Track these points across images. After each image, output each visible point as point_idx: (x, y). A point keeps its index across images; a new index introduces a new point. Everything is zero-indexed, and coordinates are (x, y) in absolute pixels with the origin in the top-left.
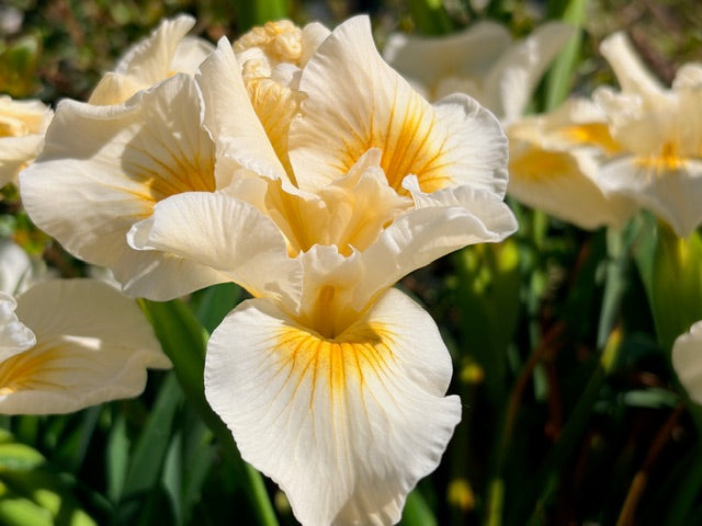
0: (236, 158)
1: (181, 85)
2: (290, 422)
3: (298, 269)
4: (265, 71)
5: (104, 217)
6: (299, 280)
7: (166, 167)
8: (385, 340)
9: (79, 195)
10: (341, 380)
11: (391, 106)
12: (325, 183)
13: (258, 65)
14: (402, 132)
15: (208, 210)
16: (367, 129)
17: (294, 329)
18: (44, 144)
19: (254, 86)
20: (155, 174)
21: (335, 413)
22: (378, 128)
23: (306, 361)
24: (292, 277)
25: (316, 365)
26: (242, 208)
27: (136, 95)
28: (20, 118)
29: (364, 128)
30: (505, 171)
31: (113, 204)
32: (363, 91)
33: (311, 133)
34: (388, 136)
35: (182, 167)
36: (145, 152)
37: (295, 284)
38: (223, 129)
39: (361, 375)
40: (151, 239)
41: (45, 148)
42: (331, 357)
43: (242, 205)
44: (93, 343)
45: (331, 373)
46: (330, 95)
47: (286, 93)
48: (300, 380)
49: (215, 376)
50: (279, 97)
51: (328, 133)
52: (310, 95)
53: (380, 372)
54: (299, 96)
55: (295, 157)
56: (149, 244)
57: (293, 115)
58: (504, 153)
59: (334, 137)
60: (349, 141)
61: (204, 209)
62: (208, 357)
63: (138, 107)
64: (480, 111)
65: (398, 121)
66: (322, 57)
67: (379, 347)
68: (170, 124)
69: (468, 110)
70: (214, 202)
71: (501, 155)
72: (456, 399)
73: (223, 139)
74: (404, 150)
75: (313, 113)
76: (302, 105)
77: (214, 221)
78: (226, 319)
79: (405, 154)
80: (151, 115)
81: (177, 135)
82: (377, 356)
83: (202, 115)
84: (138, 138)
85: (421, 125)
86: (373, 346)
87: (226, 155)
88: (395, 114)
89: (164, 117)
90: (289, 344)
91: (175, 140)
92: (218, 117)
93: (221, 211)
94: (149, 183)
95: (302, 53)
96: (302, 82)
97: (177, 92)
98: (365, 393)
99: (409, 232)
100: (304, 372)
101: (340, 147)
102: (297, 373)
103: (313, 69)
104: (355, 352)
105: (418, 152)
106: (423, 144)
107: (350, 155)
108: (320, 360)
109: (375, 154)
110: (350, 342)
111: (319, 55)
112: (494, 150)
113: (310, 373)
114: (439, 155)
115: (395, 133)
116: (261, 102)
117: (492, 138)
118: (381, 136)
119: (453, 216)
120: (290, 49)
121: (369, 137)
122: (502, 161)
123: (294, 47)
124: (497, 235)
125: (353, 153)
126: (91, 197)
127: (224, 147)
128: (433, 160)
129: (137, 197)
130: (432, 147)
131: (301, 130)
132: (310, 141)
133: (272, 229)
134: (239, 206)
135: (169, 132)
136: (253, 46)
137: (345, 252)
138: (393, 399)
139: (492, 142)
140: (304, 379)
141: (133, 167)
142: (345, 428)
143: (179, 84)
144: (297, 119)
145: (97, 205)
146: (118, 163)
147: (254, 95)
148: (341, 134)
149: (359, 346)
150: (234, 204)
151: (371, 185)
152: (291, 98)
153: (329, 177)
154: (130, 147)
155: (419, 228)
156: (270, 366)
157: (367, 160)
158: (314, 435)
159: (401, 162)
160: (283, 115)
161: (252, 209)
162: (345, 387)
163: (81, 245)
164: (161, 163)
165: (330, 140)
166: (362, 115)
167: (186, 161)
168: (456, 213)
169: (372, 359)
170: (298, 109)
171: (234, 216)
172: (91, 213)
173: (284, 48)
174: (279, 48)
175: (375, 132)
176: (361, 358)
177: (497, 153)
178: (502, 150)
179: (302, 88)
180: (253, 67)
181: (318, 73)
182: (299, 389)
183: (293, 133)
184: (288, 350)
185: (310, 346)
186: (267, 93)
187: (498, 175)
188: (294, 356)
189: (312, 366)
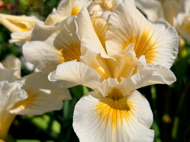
0: (86, 47)
1: (72, 19)
2: (98, 135)
3: (103, 85)
4: (100, 13)
5: (48, 60)
6: (104, 88)
7: (67, 45)
8: (131, 109)
9: (41, 53)
10: (115, 124)
11: (139, 28)
12: (116, 53)
13: (98, 12)
14: (142, 36)
15: (74, 67)
16: (131, 35)
17: (102, 103)
18: (31, 35)
19: (95, 21)
20: (63, 48)
21: (113, 134)
22: (134, 35)
23: (104, 116)
24: (102, 87)
25: (108, 117)
26: (86, 67)
27: (58, 23)
28: (29, 22)
29: (130, 35)
30: (177, 50)
31: (50, 57)
32: (130, 22)
33: (113, 36)
34: (138, 37)
35: (72, 45)
36: (61, 40)
37: (103, 90)
38: (83, 37)
39: (122, 122)
40: (55, 78)
41: (32, 36)
42: (113, 115)
43: (86, 65)
44: (48, 92)
45: (112, 120)
46: (119, 24)
47: (105, 23)
48: (102, 122)
49: (76, 118)
50: (102, 25)
51: (118, 36)
52: (112, 24)
53: (128, 121)
54: (109, 24)
55: (107, 43)
56: (54, 79)
57: (107, 30)
58: (177, 43)
59: (120, 37)
60: (125, 38)
61: (73, 67)
62: (75, 111)
63: (58, 27)
64: (170, 27)
65: (141, 33)
66: (117, 11)
67: (129, 112)
68: (69, 31)
69: (167, 27)
70: (77, 64)
71: (176, 44)
72: (153, 131)
73: (83, 39)
74: (143, 42)
75: (113, 30)
76: (110, 27)
77: (77, 71)
78: (81, 99)
79: (143, 44)
80: (63, 28)
81: (71, 35)
82: (128, 115)
83: (77, 31)
84: (59, 35)
85: (149, 34)
86: (127, 111)
87: (84, 45)
88: (140, 31)
89: (67, 29)
90: (100, 109)
91: (70, 36)
92: (82, 32)
93: (79, 68)
94: (61, 50)
95: (112, 7)
96: (110, 20)
97: (71, 21)
98: (123, 128)
99: (140, 77)
100: (104, 119)
101: (122, 40)
102: (102, 119)
103: (114, 16)
104: (121, 114)
105: (147, 43)
106: (149, 41)
107: (125, 43)
108: (109, 115)
109: (132, 45)
110: (120, 109)
111: (116, 11)
112: (174, 42)
113: (105, 120)
114: (154, 44)
115: (140, 37)
116: (96, 26)
117: (174, 37)
118: (135, 37)
119: (154, 75)
120: (109, 6)
121: (131, 37)
122: (176, 46)
123: (110, 5)
124: (169, 82)
125: (126, 43)
126: (44, 54)
127: (83, 42)
128: (152, 46)
129: (57, 55)
130: (152, 42)
131: (109, 35)
132: (112, 38)
133: (95, 73)
134: (85, 66)
135: (69, 34)
136: (97, 4)
137: (119, 80)
138: (132, 131)
139: (173, 38)
140: (104, 122)
141: (57, 45)
142: (116, 139)
143: (71, 19)
144: (108, 32)
145: (46, 57)
146: (52, 43)
147: (94, 23)
148: (122, 36)
149: (122, 111)
150: (83, 65)
151: (130, 55)
152: (106, 25)
153: (118, 51)
154: (57, 38)
155: (143, 76)
156: (93, 116)
157: (130, 47)
158: (106, 140)
159: (142, 46)
160: (103, 30)
161: (89, 67)
162: (116, 125)
163: (41, 68)
164: (65, 44)
165: (119, 38)
166: (129, 30)
167: (73, 43)
168: (155, 74)
169: (126, 116)
170: (108, 29)
171: (83, 69)
172: (44, 59)
173: (106, 5)
174: (105, 5)
175: (133, 36)
176: (123, 116)
177: (175, 43)
178: (176, 42)
179: (110, 22)
180: (96, 12)
181: (116, 17)
182: (102, 125)
183: (106, 36)
184: (99, 111)
185: (106, 111)
186: (99, 23)
187: (174, 50)
188: (101, 114)
189: (106, 117)
